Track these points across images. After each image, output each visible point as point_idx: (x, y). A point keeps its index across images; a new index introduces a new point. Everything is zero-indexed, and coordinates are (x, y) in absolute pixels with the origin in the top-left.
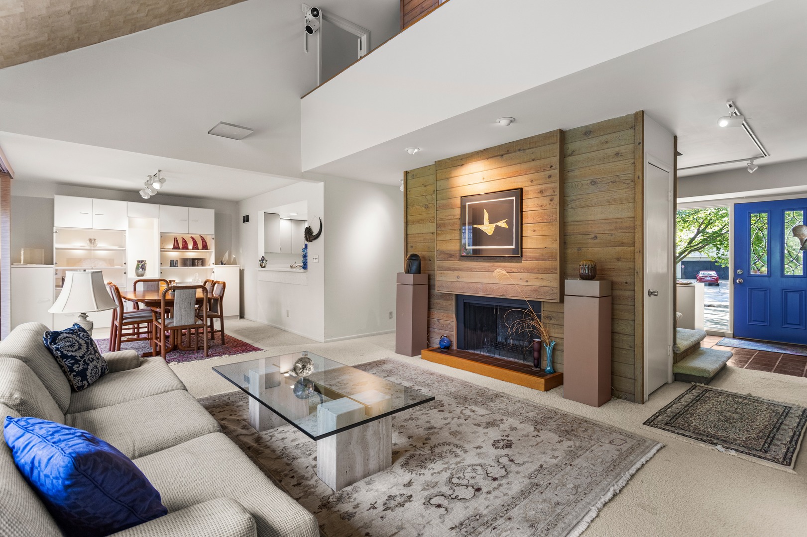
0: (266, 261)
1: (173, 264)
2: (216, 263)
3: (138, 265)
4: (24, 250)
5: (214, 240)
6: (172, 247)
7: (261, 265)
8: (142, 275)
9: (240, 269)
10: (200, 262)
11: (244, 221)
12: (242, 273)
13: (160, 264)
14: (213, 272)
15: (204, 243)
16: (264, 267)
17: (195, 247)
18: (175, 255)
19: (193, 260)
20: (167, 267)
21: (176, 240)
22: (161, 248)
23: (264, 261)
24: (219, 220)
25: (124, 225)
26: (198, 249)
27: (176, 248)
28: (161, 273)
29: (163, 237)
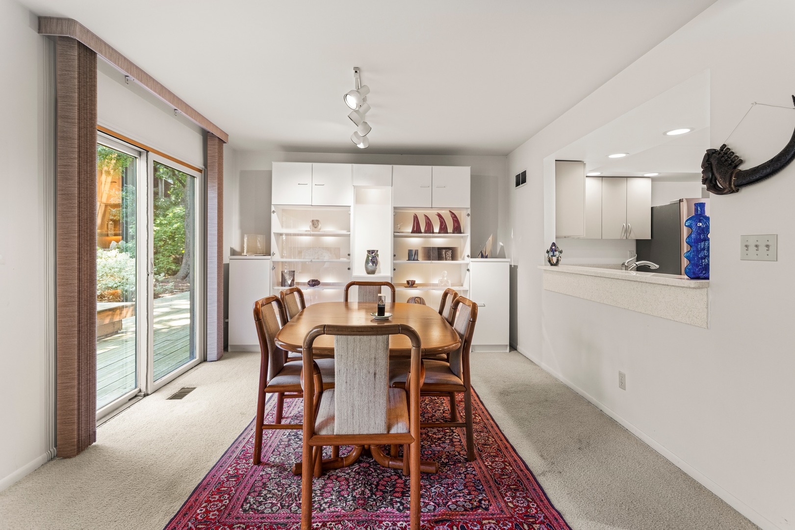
0: (561, 252)
1: (412, 255)
2: (473, 256)
3: (368, 257)
4: (248, 237)
5: (469, 217)
6: (411, 231)
7: (550, 261)
8: (373, 272)
9: (511, 266)
10: (450, 253)
11: (518, 184)
12: (513, 271)
13: (393, 256)
14: (468, 270)
15: (456, 225)
16: (556, 264)
17: (443, 229)
18: (416, 242)
19: (440, 249)
20: (404, 260)
21: (416, 219)
22: (394, 232)
23: (557, 253)
24: (477, 183)
25: (348, 199)
26: (447, 233)
27: (416, 230)
28: (394, 270)
29: (398, 214)
